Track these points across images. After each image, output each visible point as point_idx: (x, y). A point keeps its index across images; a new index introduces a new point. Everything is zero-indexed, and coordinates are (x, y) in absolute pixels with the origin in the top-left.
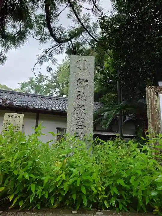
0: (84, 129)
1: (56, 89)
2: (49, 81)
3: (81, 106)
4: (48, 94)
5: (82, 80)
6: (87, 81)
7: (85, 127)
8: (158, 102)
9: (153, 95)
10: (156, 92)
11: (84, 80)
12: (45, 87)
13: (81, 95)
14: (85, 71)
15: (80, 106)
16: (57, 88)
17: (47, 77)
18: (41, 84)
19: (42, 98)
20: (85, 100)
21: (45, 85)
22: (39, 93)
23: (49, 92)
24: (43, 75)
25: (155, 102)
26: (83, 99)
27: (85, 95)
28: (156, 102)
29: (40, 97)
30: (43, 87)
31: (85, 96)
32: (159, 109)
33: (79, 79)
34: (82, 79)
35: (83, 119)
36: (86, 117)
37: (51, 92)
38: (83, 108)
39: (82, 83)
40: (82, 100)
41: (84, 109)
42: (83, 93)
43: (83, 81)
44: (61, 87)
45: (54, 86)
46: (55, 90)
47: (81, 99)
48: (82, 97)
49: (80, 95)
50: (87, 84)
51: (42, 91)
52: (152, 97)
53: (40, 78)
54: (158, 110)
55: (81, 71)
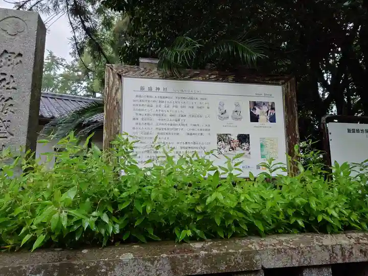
0: (9, 139)
1: (82, 82)
2: (67, 67)
3: (6, 99)
4: (68, 92)
5: (11, 53)
6: (20, 55)
7: (12, 135)
8: (120, 91)
9: (112, 78)
10: (118, 75)
11: (14, 53)
12: (60, 78)
13: (8, 80)
14: (17, 38)
15: (4, 98)
16: (84, 81)
17: (63, 60)
18: (52, 73)
19: (51, 98)
20: (14, 88)
21: (61, 75)
22: (51, 90)
23: (69, 89)
24: (55, 57)
25: (114, 91)
26: (11, 86)
27: (15, 79)
28: (117, 90)
29: (54, 98)
30: (57, 78)
31: (14, 82)
32: (120, 102)
33: (6, 51)
34: (11, 51)
35: (9, 121)
36: (14, 117)
37: (73, 89)
38: (10, 102)
39: (9, 58)
40: (7, 89)
41: (12, 105)
42: (12, 76)
43: (13, 56)
44: (91, 79)
45: (78, 78)
46: (79, 85)
47: (7, 86)
48: (8, 84)
49: (4, 79)
50: (21, 61)
51: (56, 86)
52: (111, 83)
53: (50, 61)
54: (117, 103)
55: (10, 37)
